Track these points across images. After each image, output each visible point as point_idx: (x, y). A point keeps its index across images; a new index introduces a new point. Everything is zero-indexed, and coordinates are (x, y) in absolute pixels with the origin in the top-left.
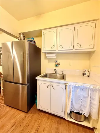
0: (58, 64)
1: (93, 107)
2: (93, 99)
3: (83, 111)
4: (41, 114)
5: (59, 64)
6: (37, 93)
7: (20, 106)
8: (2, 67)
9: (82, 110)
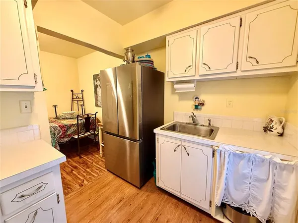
0: (200, 104)
1: (279, 205)
2: (282, 188)
3: (252, 208)
4: (163, 196)
5: (203, 104)
6: (156, 159)
7: (129, 175)
8: (101, 109)
9: (251, 206)
